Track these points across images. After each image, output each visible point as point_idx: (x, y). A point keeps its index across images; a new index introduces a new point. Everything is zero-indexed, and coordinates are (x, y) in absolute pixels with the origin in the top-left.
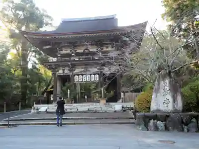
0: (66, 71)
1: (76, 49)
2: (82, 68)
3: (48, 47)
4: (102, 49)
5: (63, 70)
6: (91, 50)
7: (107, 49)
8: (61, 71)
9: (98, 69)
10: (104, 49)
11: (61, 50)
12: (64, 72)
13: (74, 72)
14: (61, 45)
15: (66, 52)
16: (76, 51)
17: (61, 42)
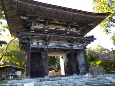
0: (40, 44)
1: (48, 27)
2: (56, 43)
3: (24, 18)
5: (38, 43)
6: (60, 29)
7: (73, 31)
8: (35, 44)
9: (69, 45)
10: (71, 31)
11: (35, 26)
12: (38, 45)
13: (48, 46)
14: (37, 20)
15: (40, 27)
16: (48, 28)
17: (38, 17)
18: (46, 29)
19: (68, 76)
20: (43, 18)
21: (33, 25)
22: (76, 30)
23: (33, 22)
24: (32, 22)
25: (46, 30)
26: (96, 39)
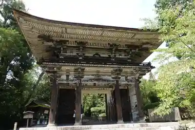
0: (71, 78)
2: (93, 75)
4: (115, 56)
5: (68, 76)
6: (102, 55)
7: (120, 57)
8: (64, 77)
9: (113, 78)
10: (117, 56)
11: (65, 52)
12: (68, 79)
13: (82, 79)
14: (67, 45)
15: (71, 54)
16: (84, 54)
17: (68, 41)
18: (80, 56)
19: (113, 123)
20: (76, 42)
21: (62, 52)
22: (125, 56)
23: (62, 48)
24: (60, 49)
25: (81, 58)
26: (154, 67)
